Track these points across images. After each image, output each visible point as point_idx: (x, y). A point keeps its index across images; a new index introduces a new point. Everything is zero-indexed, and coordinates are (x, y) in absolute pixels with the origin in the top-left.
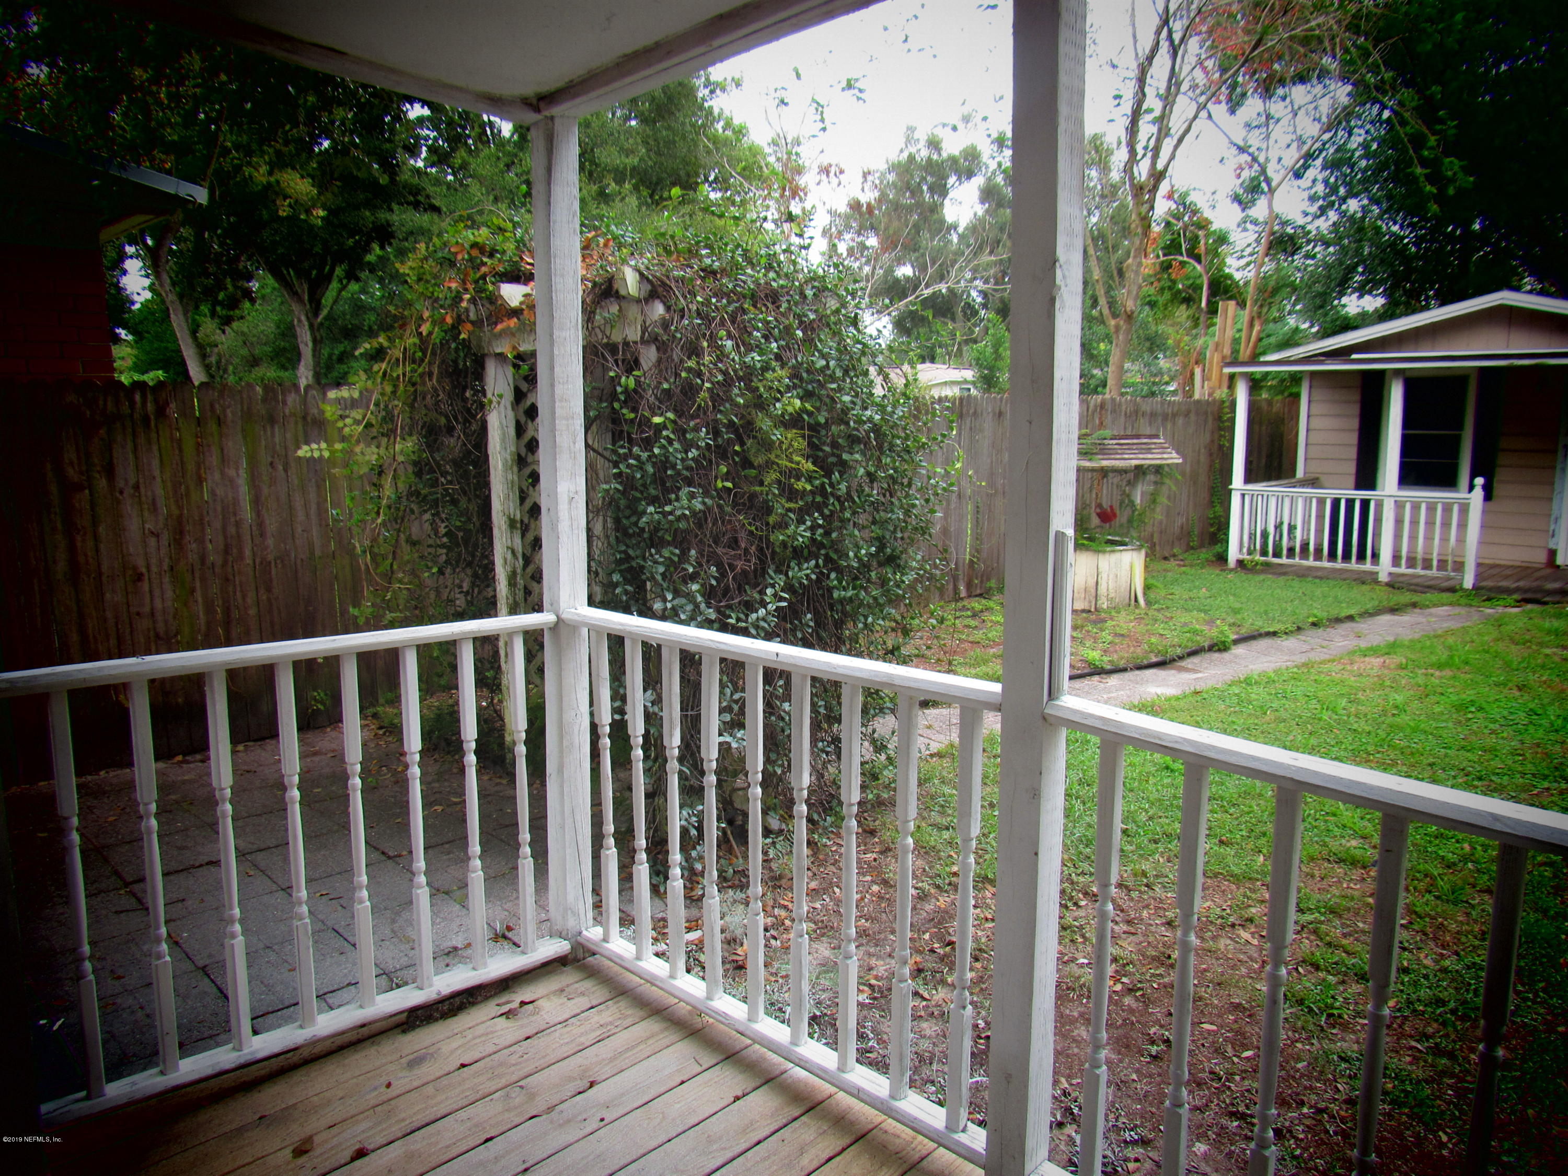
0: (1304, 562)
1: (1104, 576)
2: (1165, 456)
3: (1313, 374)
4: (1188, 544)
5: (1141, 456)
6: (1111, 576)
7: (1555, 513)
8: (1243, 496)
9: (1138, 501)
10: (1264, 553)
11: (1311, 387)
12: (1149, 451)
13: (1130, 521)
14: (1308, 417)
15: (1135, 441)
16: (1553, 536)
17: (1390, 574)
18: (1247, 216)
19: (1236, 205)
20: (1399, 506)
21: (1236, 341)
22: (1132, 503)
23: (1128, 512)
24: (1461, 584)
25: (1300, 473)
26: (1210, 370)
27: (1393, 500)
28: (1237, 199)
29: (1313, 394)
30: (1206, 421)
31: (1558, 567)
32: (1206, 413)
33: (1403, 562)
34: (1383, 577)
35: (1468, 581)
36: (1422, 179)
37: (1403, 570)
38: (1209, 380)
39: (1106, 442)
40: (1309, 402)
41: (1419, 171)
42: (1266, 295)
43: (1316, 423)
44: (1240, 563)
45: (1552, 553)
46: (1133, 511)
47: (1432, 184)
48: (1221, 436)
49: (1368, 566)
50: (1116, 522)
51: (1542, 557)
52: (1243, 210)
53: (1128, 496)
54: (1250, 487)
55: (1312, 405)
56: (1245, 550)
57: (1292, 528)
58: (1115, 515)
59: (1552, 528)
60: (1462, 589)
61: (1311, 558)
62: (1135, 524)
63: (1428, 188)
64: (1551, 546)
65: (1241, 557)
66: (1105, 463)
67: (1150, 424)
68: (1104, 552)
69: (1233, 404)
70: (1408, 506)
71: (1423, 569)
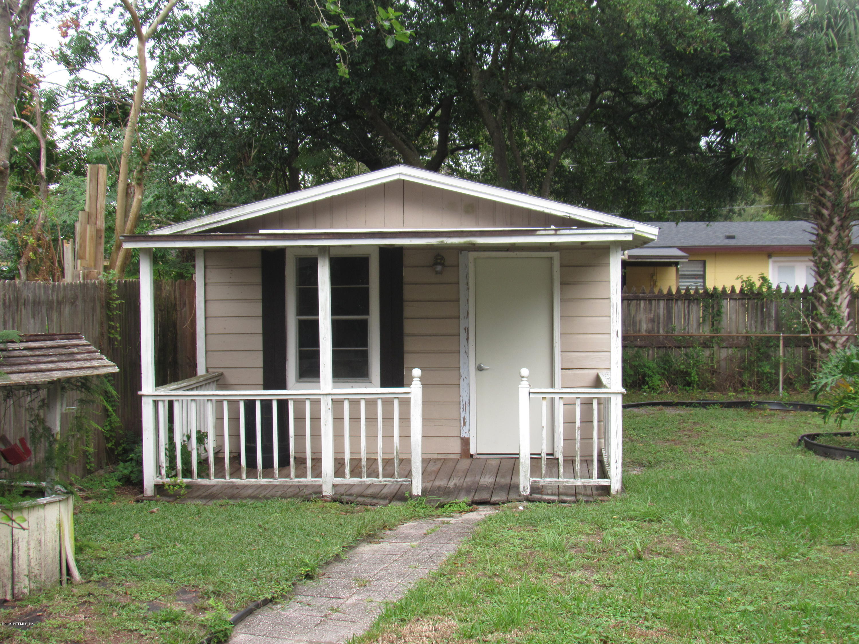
0: (236, 481)
1: (22, 545)
2: (95, 363)
3: (207, 251)
4: (85, 468)
5: (63, 365)
6: (33, 544)
7: (464, 399)
8: (156, 403)
9: (57, 428)
10: (187, 472)
11: (205, 267)
12: (71, 357)
13: (49, 459)
14: (206, 301)
15: (49, 343)
16: (464, 424)
17: (334, 486)
18: (78, 79)
19: (62, 66)
20: (337, 404)
21: (111, 214)
22: (48, 430)
23: (44, 445)
24: (411, 492)
25: (201, 370)
26: (83, 246)
27: (329, 398)
28: (63, 59)
29: (209, 275)
30: (94, 309)
31: (472, 456)
32: (93, 300)
33: (347, 471)
34: (328, 491)
35: (417, 489)
36: (330, 35)
37: (349, 480)
38: (82, 258)
39: (11, 346)
40: (205, 284)
41: (325, 26)
42: (146, 158)
43: (216, 309)
44: (159, 488)
45: (466, 442)
46: (51, 444)
47: (340, 41)
48: (111, 327)
49: (309, 480)
50: (30, 463)
51: (456, 448)
52: (71, 72)
53: (43, 421)
54: (163, 391)
55: (209, 288)
56: (164, 472)
57: (202, 438)
58: (28, 452)
59: (462, 416)
60: (411, 496)
61: (244, 475)
62: (57, 462)
63: (338, 45)
64: (464, 435)
65: (159, 480)
66: (16, 379)
67: (34, 317)
68: (20, 509)
69: (136, 288)
70: (346, 405)
71: (368, 476)
